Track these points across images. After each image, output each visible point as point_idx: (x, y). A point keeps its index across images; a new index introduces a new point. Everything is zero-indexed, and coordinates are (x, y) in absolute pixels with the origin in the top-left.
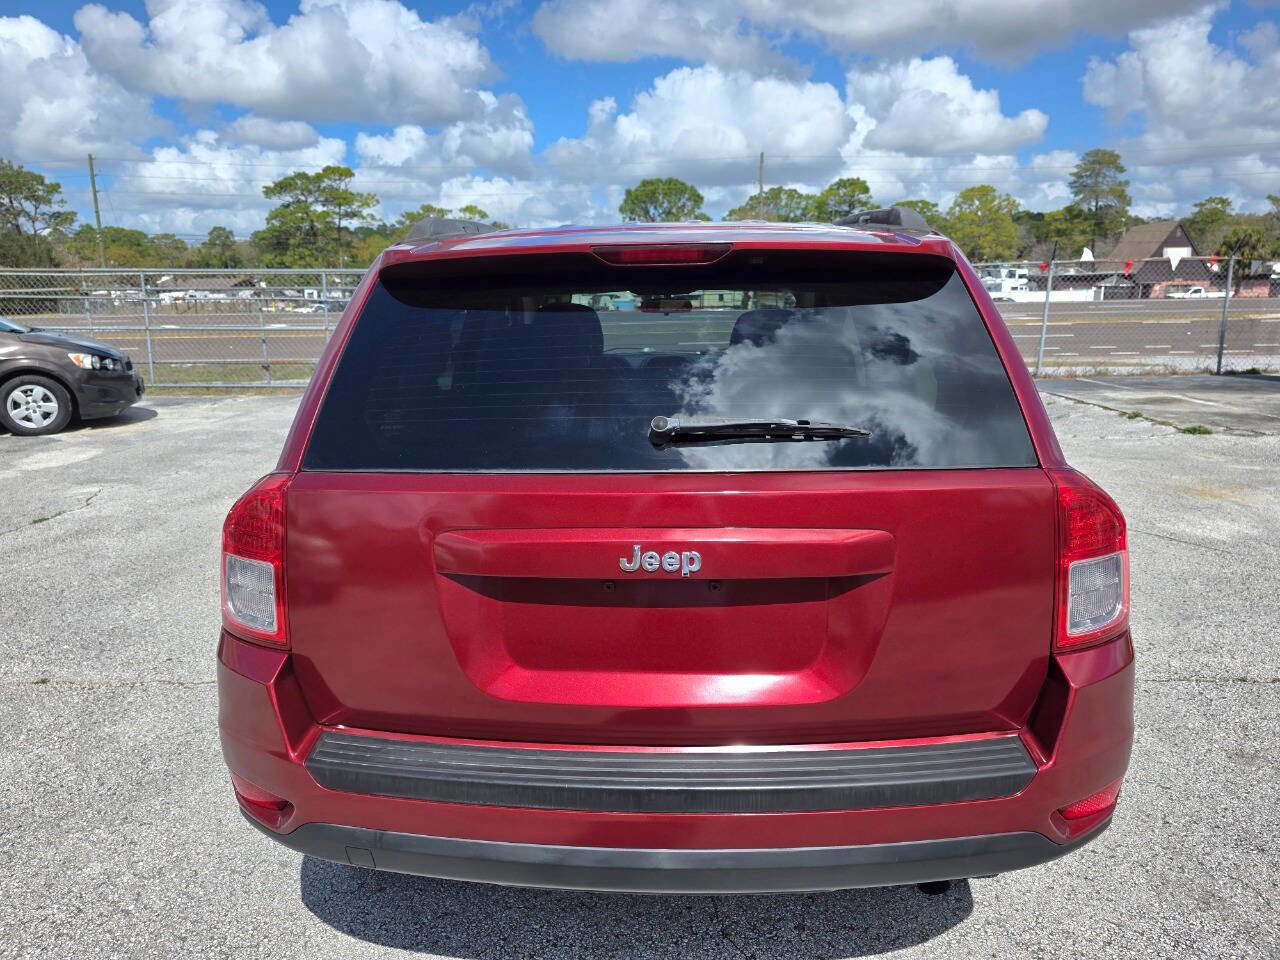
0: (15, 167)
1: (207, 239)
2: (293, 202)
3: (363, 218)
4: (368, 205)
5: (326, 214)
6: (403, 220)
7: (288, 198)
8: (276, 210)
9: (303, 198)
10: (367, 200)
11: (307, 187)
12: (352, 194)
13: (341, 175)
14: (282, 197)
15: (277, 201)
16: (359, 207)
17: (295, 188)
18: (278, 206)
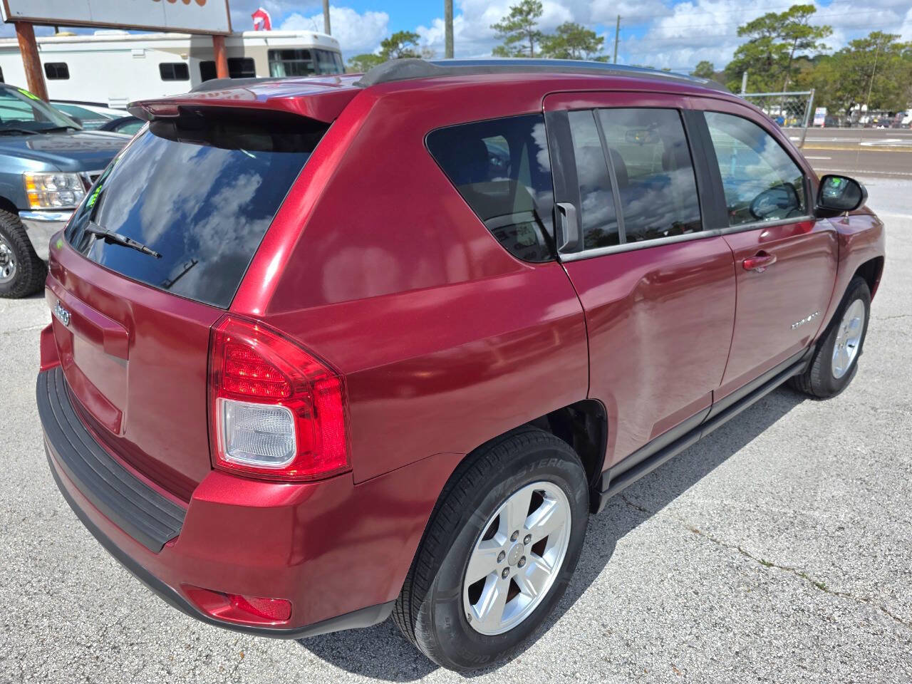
0: (580, 28)
1: (694, 70)
2: (760, 39)
3: (815, 47)
4: (821, 36)
5: (783, 46)
6: (850, 47)
7: (756, 35)
8: (745, 45)
9: (767, 34)
10: (821, 31)
11: (773, 25)
12: (810, 27)
13: (804, 12)
14: (751, 35)
15: (746, 39)
16: (813, 38)
17: (763, 27)
18: (747, 42)
